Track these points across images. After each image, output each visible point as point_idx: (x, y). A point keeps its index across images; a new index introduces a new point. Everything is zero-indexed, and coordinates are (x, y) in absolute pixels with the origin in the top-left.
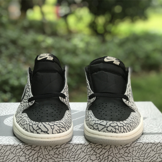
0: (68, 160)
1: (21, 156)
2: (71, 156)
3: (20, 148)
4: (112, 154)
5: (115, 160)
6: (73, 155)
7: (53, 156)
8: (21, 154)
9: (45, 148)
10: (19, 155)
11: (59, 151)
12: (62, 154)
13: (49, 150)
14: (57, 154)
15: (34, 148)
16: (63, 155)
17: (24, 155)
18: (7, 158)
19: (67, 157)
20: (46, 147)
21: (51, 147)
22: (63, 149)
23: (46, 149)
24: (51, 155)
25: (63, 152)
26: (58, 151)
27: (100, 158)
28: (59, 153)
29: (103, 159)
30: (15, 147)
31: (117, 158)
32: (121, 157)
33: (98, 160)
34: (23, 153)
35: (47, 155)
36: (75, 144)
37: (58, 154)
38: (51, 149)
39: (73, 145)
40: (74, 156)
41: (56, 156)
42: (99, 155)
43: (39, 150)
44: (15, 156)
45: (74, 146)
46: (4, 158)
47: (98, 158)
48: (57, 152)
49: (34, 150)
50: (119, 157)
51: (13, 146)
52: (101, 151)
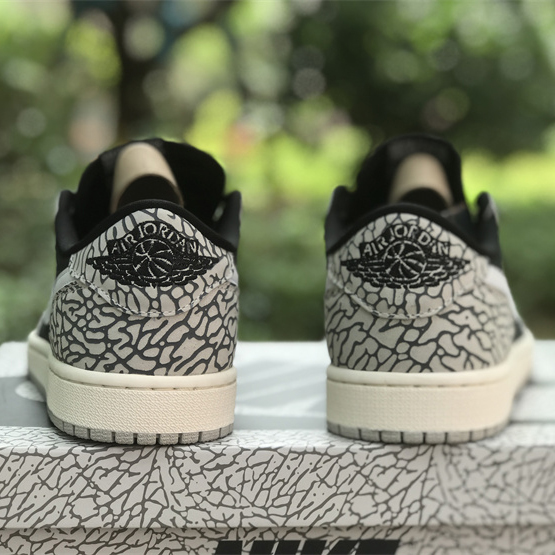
0: (264, 513)
1: (79, 496)
2: (273, 500)
3: (77, 465)
6: (281, 494)
7: (204, 499)
9: (174, 465)
10: (73, 494)
11: (228, 479)
12: (239, 489)
13: (188, 473)
14: (221, 491)
15: (132, 463)
16: (242, 496)
18: (25, 506)
19: (260, 502)
20: (178, 463)
21: (197, 462)
22: (244, 469)
23: (178, 469)
24: (198, 493)
25: (244, 482)
26: (222, 478)
28: (229, 488)
34: (88, 485)
35: (180, 492)
36: (290, 452)
37: (225, 489)
38: (196, 468)
39: (281, 454)
40: (286, 500)
41: (216, 497)
43: (149, 474)
44: (56, 497)
45: (286, 457)
46: (10, 505)
47: (382, 508)
48: (221, 483)
49: (131, 474)
50: (465, 505)
51: (48, 455)
52: (395, 480)
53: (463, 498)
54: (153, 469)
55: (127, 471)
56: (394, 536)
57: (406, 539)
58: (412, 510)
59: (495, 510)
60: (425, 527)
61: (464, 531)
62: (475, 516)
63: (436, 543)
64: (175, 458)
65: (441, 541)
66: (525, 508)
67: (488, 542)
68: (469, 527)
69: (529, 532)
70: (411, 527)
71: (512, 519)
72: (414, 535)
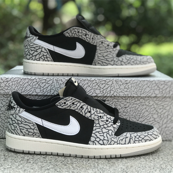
1: (37, 88)
3: (36, 81)
4: (114, 89)
5: (116, 95)
8: (36, 86)
9: (57, 82)
13: (60, 84)
15: (48, 81)
17: (39, 87)
18: (25, 90)
21: (62, 81)
27: (103, 92)
29: (106, 93)
30: (32, 80)
31: (118, 93)
32: (121, 92)
33: (102, 94)
34: (39, 86)
35: (58, 88)
42: (102, 90)
43: (52, 84)
44: (32, 88)
45: (81, 81)
46: (22, 89)
49: (48, 84)
50: (120, 92)
51: (30, 79)
52: (105, 86)
53: (119, 90)
54: (53, 83)
55: (47, 83)
56: (105, 99)
57: (107, 100)
58: (108, 93)
59: (126, 93)
60: (111, 97)
61: (119, 98)
62: (122, 94)
63: (113, 101)
64: (58, 80)
65: (114, 100)
66: (132, 93)
67: (125, 101)
68: (120, 97)
69: (134, 98)
70: (108, 97)
71: (129, 95)
72: (109, 99)
